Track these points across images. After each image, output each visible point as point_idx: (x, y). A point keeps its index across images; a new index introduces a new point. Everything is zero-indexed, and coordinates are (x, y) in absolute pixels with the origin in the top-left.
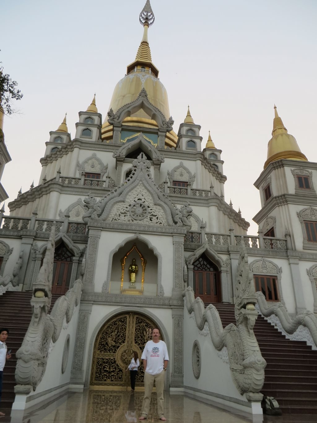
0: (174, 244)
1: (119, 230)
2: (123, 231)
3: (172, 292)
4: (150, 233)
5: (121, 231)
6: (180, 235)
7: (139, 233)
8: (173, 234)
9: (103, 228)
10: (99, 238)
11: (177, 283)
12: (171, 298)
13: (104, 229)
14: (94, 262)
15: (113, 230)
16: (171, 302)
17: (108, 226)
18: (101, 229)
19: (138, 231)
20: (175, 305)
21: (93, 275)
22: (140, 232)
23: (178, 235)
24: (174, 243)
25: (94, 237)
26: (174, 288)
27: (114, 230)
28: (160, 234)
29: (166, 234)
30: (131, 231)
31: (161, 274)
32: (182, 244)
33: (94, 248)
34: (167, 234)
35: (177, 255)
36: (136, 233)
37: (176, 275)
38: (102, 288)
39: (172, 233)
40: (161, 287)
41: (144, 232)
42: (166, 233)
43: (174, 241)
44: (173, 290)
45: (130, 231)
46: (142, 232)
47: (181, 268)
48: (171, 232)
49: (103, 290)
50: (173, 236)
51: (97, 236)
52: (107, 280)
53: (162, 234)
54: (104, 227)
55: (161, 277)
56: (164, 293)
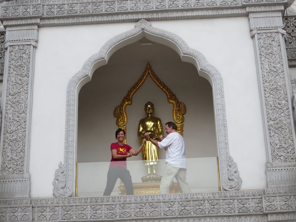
0: (253, 37)
1: (90, 19)
2: (100, 19)
3: (266, 173)
4: (179, 14)
5: (95, 19)
6: (267, 9)
7: (148, 20)
8: (248, 9)
9: (42, 19)
10: (35, 47)
11: (278, 146)
12: (264, 191)
13: (47, 22)
14: (23, 115)
15: (71, 21)
16: (265, 204)
17: (55, 10)
18: (38, 21)
19: (142, 13)
20: (279, 210)
21: (22, 151)
22: (150, 16)
23: (263, 9)
24: (254, 32)
25: (21, 47)
26: (271, 161)
27: (75, 20)
28: (210, 13)
29: (225, 12)
30: (124, 17)
31: (225, 126)
32: (278, 32)
33: (20, 75)
34: (230, 12)
35: (267, 66)
36: (137, 21)
37: (272, 122)
38: (54, 184)
39: (244, 7)
40: (231, 164)
41: (160, 15)
42: (227, 8)
43: (252, 27)
44: (268, 167)
45: (121, 17)
46: (155, 16)
47: (284, 102)
48: (240, 5)
49: (56, 189)
50: (247, 15)
51: (29, 43)
52: (67, 159)
53: (215, 13)
54: (45, 16)
55: (226, 136)
56: (240, 181)
